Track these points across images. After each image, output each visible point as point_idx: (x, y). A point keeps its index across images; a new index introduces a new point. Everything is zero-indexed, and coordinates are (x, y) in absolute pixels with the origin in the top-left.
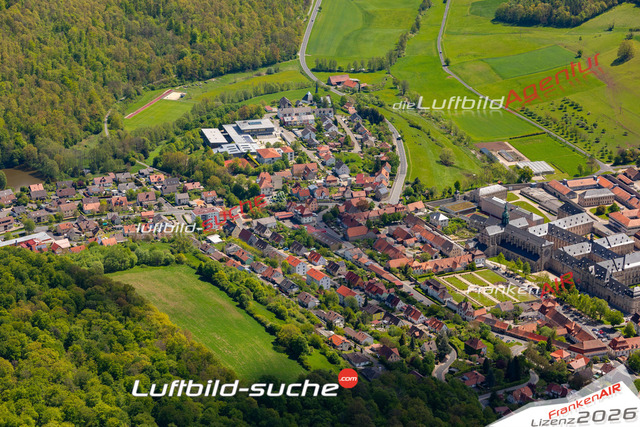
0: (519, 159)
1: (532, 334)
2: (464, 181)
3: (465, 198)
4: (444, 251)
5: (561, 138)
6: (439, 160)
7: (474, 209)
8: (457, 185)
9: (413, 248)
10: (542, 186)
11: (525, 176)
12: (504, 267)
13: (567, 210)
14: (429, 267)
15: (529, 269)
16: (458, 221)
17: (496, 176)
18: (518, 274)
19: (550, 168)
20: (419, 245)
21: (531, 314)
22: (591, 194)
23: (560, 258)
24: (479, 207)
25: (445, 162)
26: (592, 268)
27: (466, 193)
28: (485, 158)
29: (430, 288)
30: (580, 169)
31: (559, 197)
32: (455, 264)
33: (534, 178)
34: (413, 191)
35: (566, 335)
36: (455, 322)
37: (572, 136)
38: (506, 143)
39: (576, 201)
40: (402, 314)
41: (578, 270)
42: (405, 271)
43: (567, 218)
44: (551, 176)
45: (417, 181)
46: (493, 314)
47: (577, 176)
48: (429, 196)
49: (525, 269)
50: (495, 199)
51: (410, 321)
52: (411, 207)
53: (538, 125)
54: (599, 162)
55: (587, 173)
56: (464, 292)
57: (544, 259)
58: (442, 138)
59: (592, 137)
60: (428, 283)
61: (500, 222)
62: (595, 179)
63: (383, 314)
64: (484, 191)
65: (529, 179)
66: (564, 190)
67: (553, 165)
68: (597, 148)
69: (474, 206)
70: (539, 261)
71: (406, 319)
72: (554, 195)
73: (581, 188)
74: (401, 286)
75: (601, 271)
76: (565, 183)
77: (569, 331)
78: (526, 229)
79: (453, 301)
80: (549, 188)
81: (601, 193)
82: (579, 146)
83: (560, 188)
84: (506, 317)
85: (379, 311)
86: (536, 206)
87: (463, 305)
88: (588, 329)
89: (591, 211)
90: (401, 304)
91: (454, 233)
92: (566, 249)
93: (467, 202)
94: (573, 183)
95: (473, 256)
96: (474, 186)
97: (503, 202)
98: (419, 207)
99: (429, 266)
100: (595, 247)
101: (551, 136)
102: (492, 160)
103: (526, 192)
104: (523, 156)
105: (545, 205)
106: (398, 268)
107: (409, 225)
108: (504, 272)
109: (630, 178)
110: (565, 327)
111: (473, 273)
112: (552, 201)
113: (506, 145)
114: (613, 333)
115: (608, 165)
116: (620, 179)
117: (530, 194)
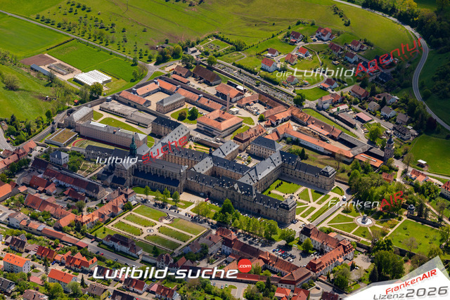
0: (72, 71)
3: (62, 126)
4: (90, 193)
5: (92, 42)
6: (4, 85)
8: (48, 114)
9: (57, 195)
10: (114, 98)
11: (96, 92)
12: (151, 197)
13: (162, 123)
14: (95, 218)
18: (167, 203)
19: (106, 77)
20: (60, 191)
21: (215, 248)
22: (168, 101)
23: (196, 178)
24: (78, 133)
25: (11, 87)
30: (135, 74)
31: (136, 107)
32: (115, 208)
35: (266, 267)
37: (101, 39)
38: (46, 55)
39: (153, 108)
40: (121, 285)
42: (78, 228)
44: (113, 85)
45: (13, 118)
49: (175, 197)
50: (93, 123)
52: (24, 148)
53: (59, 30)
54: (142, 63)
56: (142, 238)
57: (182, 182)
59: (118, 37)
60: (113, 239)
61: (128, 153)
62: (156, 83)
63: (108, 292)
64: (77, 116)
66: (138, 100)
69: (75, 133)
70: (179, 186)
71: (128, 290)
72: (129, 105)
73: (148, 94)
74: (87, 247)
75: (246, 187)
76: (135, 92)
77: (266, 261)
80: (121, 99)
81: (174, 98)
82: (112, 48)
83: (131, 97)
85: (105, 290)
86: (123, 120)
87: (164, 258)
89: (171, 116)
91: (79, 168)
92: (196, 167)
93: (67, 130)
94: (140, 91)
97: (103, 125)
98: (32, 147)
100: (215, 160)
101: (80, 41)
102: (51, 80)
103: (106, 107)
104: (72, 67)
105: (132, 118)
106: (69, 226)
107: (39, 170)
108: (153, 203)
109: (181, 75)
110: (260, 258)
111: (132, 212)
112: (135, 113)
113: (48, 58)
114: (291, 250)
115: (152, 64)
116: (174, 79)
117: (111, 109)
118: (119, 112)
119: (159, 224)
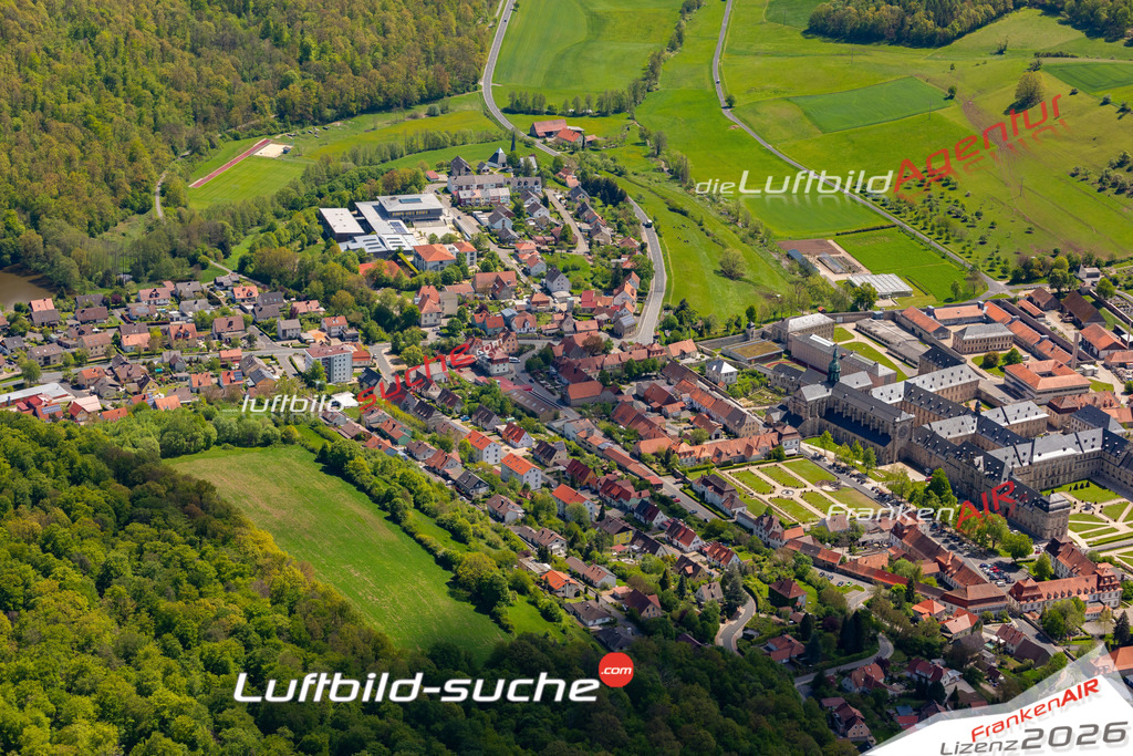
0: (852, 270)
1: (881, 572)
2: (761, 305)
3: (764, 335)
4: (731, 427)
5: (922, 235)
6: (719, 268)
7: (779, 355)
8: (751, 313)
9: (677, 420)
10: (892, 317)
11: (863, 300)
12: (831, 455)
13: (935, 360)
14: (706, 454)
15: (874, 459)
16: (753, 374)
17: (815, 298)
18: (854, 467)
19: (904, 287)
20: (687, 415)
21: (877, 537)
22: (975, 333)
23: (925, 441)
24: (787, 352)
25: (729, 273)
26: (978, 460)
27: (766, 327)
28: (796, 266)
29: (709, 491)
30: (955, 288)
31: (920, 336)
32: (749, 448)
33: (879, 303)
34: (678, 321)
35: (937, 575)
36: (752, 549)
37: (940, 233)
38: (831, 241)
39: (948, 343)
40: (663, 535)
41: (956, 462)
42: (665, 460)
43: (936, 374)
44: (907, 301)
45: (683, 306)
46: (814, 537)
47: (949, 300)
48: (703, 331)
49: (866, 459)
50: (814, 337)
51: (677, 547)
52: (674, 350)
53: (883, 212)
54: (987, 278)
55: (967, 297)
56: (766, 498)
57: (899, 443)
58: (723, 231)
59: (973, 235)
60: (705, 482)
61: (825, 378)
62: (981, 307)
63: (631, 535)
64: (796, 324)
65: (871, 304)
66: (930, 325)
67: (909, 280)
68: (982, 253)
69: (778, 348)
70: (889, 446)
71: (670, 543)
72: (912, 332)
73: (958, 322)
74: (660, 486)
75: (995, 466)
76: (930, 312)
77: (943, 567)
78: (867, 390)
79: (748, 513)
80: (903, 321)
81: (991, 331)
82: (953, 249)
83: (922, 320)
84: (836, 542)
85: (625, 529)
86: (882, 351)
87: (766, 520)
88: (974, 564)
89: (973, 360)
90: (661, 518)
91: (746, 395)
92: (935, 426)
93: (768, 342)
94: (944, 313)
95: (780, 436)
96: (779, 315)
97: (828, 343)
98: (689, 350)
99: (706, 451)
100: (984, 423)
101: (904, 231)
102: (807, 270)
103: (865, 326)
104: (859, 265)
105: (897, 349)
106: (654, 454)
107: (671, 381)
108: (832, 463)
109: (1038, 305)
110: (936, 561)
111: (779, 465)
112: (910, 343)
113: (830, 245)
114: (1015, 571)
115: (1002, 283)
116: (1022, 308)
117: (873, 329)
118: (883, 336)
119: (810, 487)
